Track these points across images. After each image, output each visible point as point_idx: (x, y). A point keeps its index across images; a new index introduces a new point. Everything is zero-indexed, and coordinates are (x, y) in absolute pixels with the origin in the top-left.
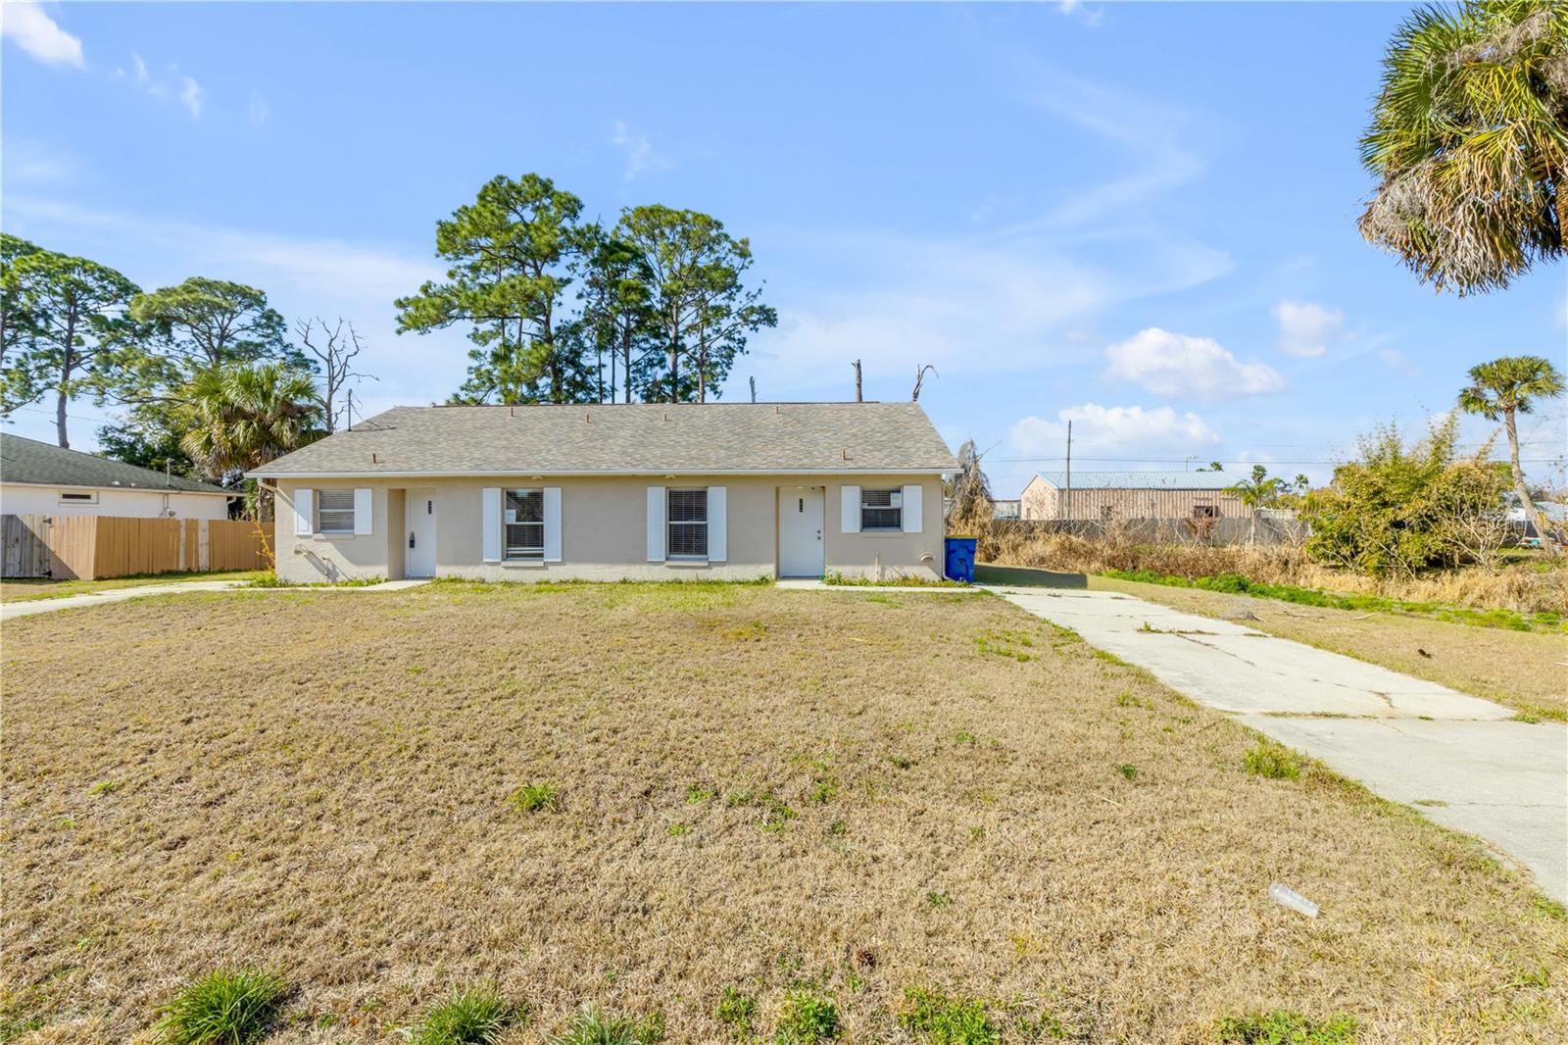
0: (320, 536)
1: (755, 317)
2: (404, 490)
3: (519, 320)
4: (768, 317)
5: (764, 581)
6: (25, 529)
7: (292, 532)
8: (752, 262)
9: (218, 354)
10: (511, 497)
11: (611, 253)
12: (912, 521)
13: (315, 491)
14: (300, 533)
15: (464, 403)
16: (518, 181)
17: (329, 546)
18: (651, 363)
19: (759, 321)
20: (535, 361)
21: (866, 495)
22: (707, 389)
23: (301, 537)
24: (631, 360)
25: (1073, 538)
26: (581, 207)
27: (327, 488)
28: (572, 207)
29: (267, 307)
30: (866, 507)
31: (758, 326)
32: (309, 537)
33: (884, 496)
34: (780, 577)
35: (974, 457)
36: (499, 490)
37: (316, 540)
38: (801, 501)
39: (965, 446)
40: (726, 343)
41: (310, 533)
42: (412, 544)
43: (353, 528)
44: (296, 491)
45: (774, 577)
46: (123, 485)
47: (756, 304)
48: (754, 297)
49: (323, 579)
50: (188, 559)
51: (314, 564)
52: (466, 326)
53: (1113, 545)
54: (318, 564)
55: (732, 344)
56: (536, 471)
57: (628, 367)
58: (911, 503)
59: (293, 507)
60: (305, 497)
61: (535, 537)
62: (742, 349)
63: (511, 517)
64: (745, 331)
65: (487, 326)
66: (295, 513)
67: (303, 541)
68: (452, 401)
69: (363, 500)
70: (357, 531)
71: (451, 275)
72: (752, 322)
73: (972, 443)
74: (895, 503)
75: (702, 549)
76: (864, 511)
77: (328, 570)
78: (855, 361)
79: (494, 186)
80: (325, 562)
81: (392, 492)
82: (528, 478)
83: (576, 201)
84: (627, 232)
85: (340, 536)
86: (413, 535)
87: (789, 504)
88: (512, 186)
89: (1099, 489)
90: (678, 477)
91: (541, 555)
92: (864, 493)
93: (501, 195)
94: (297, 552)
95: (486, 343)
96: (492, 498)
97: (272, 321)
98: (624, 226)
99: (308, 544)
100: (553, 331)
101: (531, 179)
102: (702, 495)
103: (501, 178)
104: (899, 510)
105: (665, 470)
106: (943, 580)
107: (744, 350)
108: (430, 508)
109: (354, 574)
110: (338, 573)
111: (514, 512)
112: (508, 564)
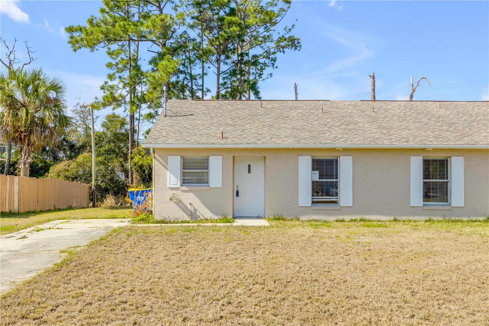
0: (184, 188)
1: (285, 44)
2: (235, 158)
3: (137, 43)
4: (294, 43)
7: (165, 185)
8: (289, 7)
13: (181, 156)
14: (172, 186)
17: (191, 195)
20: (171, 71)
23: (172, 189)
24: (221, 70)
27: (188, 155)
31: (285, 50)
32: (177, 189)
36: (309, 158)
37: (183, 191)
41: (179, 186)
42: (237, 195)
43: (208, 183)
44: (168, 157)
47: (289, 35)
48: (290, 30)
49: (187, 218)
50: (10, 204)
51: (180, 207)
54: (184, 208)
59: (167, 168)
60: (175, 162)
61: (332, 190)
62: (273, 65)
64: (277, 53)
66: (168, 173)
67: (174, 192)
69: (217, 161)
70: (211, 185)
72: (283, 47)
77: (191, 212)
78: (372, 75)
80: (189, 207)
82: (334, 149)
85: (200, 188)
86: (238, 188)
91: (336, 202)
94: (169, 199)
96: (305, 163)
99: (178, 194)
102: (446, 163)
107: (275, 66)
108: (249, 169)
109: (208, 214)
110: (198, 214)
111: (318, 172)
112: (313, 208)
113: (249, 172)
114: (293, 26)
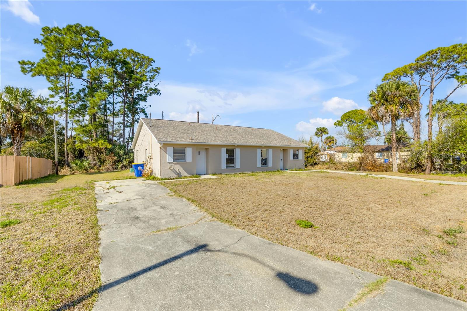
0: (175, 162)
4: (157, 92)
7: (166, 161)
10: (228, 151)
12: (300, 157)
13: (174, 148)
14: (169, 162)
16: (85, 27)
17: (178, 166)
23: (169, 163)
26: (112, 44)
31: (152, 94)
32: (172, 163)
36: (226, 149)
37: (174, 164)
41: (172, 161)
43: (185, 160)
44: (168, 148)
50: (28, 174)
59: (167, 154)
60: (171, 150)
61: (232, 162)
67: (171, 164)
69: (189, 152)
70: (187, 160)
74: (298, 153)
76: (293, 155)
78: (197, 111)
80: (178, 171)
85: (182, 162)
91: (234, 167)
92: (294, 151)
96: (224, 151)
104: (298, 155)
106: (304, 168)
108: (199, 153)
109: (186, 174)
110: (181, 174)
111: (228, 154)
112: (227, 169)
113: (199, 155)
114: (158, 84)
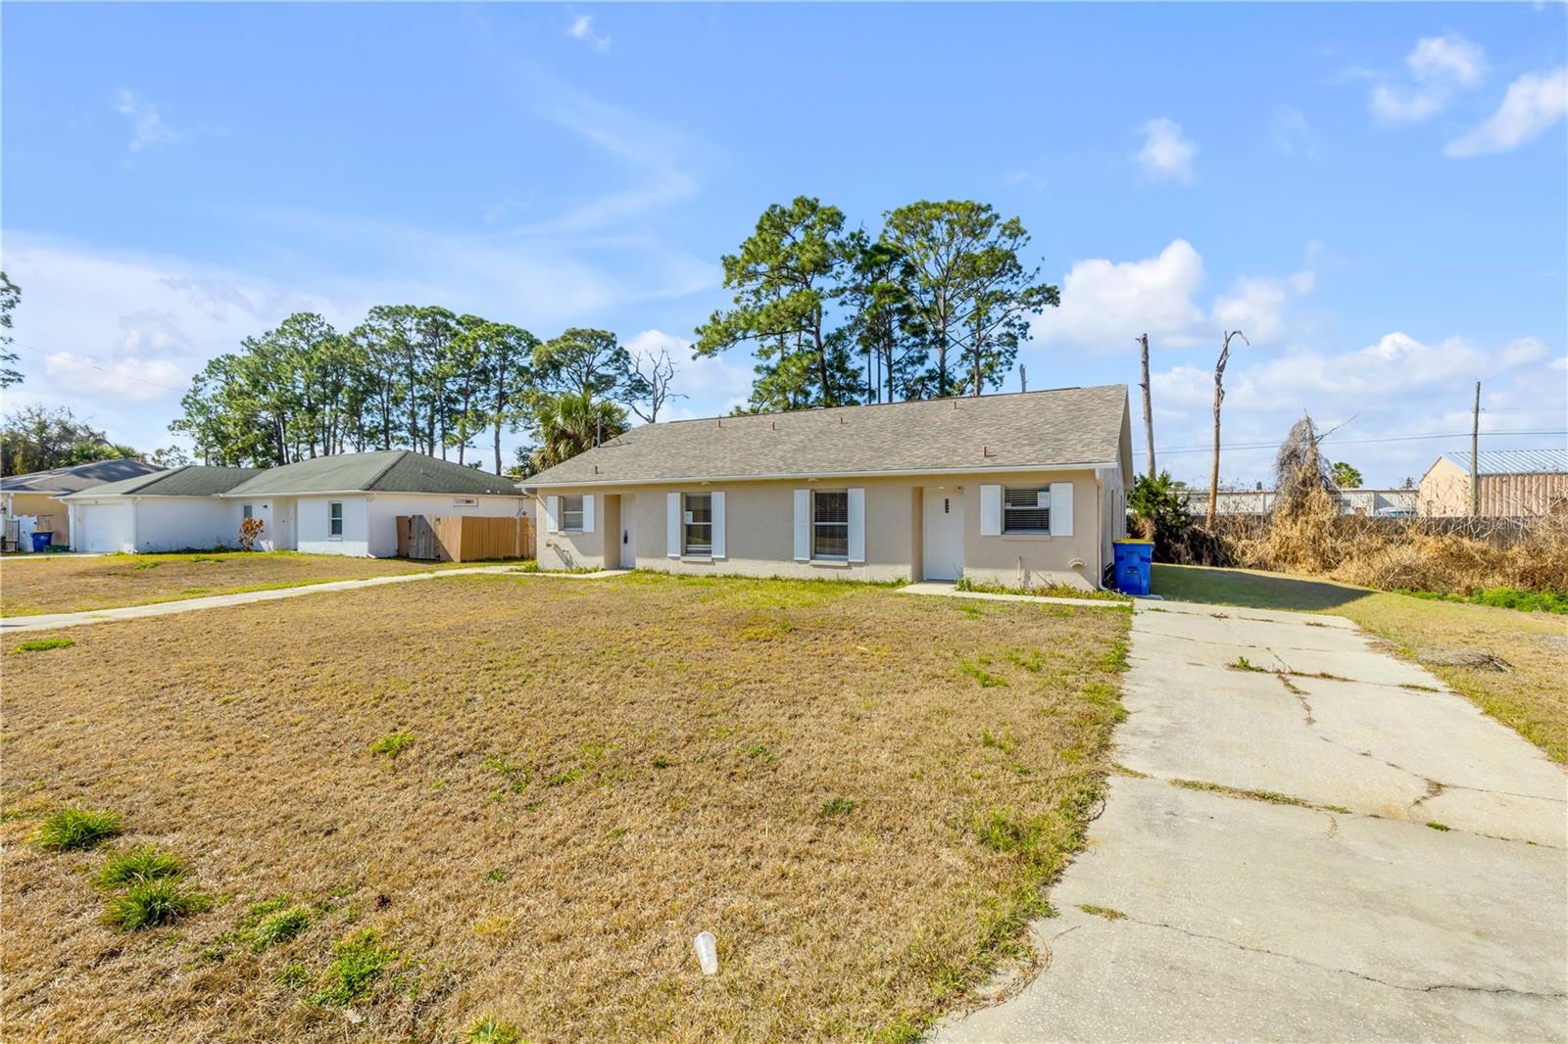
0: (562, 533)
1: (1035, 299)
2: (619, 496)
4: (1051, 296)
5: (900, 582)
6: (428, 525)
7: (546, 530)
8: (1029, 239)
9: (589, 386)
10: (689, 503)
11: (873, 258)
12: (1062, 523)
13: (560, 497)
14: (551, 530)
15: (746, 414)
16: (789, 206)
18: (912, 362)
19: (1039, 303)
20: (798, 372)
21: (1010, 496)
22: (985, 380)
23: (551, 533)
24: (892, 359)
25: (1466, 542)
26: (843, 219)
27: (566, 494)
28: (835, 220)
29: (618, 346)
30: (1010, 507)
32: (556, 533)
33: (1031, 496)
34: (920, 578)
35: (1312, 437)
36: (679, 495)
37: (560, 536)
38: (947, 501)
39: (1300, 424)
40: (1005, 330)
41: (556, 530)
42: (626, 541)
43: (582, 527)
44: (548, 497)
45: (910, 579)
46: (492, 493)
47: (1035, 284)
48: (1032, 277)
49: (562, 566)
50: (522, 549)
52: (752, 345)
53: (1537, 553)
54: (561, 555)
55: (1012, 331)
56: (704, 477)
57: (890, 367)
58: (1060, 502)
59: (546, 510)
60: (553, 502)
61: (706, 535)
62: (1024, 336)
63: (689, 520)
64: (1027, 315)
65: (771, 341)
66: (548, 516)
67: (553, 537)
68: (734, 413)
69: (589, 502)
70: (585, 530)
71: (737, 301)
72: (1034, 304)
73: (1308, 421)
74: (1042, 504)
75: (843, 550)
76: (1007, 512)
77: (567, 559)
78: (1141, 336)
79: (768, 215)
80: (566, 553)
81: (608, 498)
82: (698, 484)
83: (839, 214)
84: (894, 233)
86: (626, 532)
87: (933, 505)
88: (783, 212)
89: (1518, 475)
90: (821, 480)
91: (710, 552)
92: (1007, 492)
93: (776, 222)
94: (548, 545)
95: (768, 358)
96: (674, 501)
97: (621, 355)
98: (890, 229)
99: (555, 540)
100: (823, 341)
101: (801, 202)
102: (843, 498)
103: (774, 206)
104: (1047, 511)
105: (805, 474)
106: (1099, 590)
107: (1028, 336)
109: (584, 563)
110: (575, 563)
111: (691, 513)
112: (683, 558)
